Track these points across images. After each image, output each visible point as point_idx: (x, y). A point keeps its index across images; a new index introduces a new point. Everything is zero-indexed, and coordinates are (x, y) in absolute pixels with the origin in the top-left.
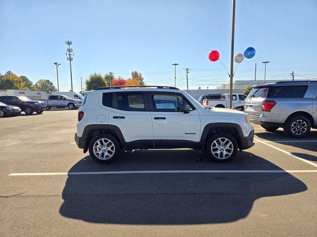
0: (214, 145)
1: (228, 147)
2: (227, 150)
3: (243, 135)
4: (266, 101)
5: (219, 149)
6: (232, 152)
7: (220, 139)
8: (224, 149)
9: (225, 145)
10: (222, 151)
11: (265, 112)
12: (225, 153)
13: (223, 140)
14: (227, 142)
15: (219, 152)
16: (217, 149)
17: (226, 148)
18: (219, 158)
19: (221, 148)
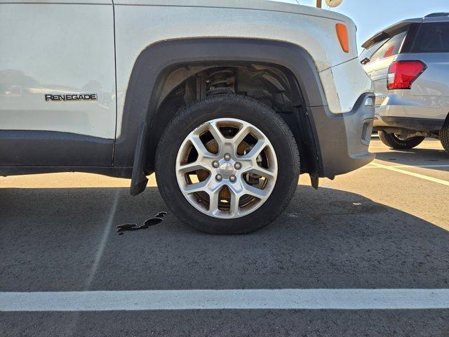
0: (192, 155)
1: (251, 163)
2: (251, 179)
3: (322, 106)
4: (400, 63)
5: (214, 172)
6: (273, 184)
7: (213, 123)
8: (239, 174)
9: (240, 154)
10: (225, 182)
11: (396, 92)
12: (239, 189)
13: (229, 131)
14: (251, 140)
15: (211, 187)
16: (204, 175)
17: (246, 168)
18: (214, 212)
19: (223, 166)
